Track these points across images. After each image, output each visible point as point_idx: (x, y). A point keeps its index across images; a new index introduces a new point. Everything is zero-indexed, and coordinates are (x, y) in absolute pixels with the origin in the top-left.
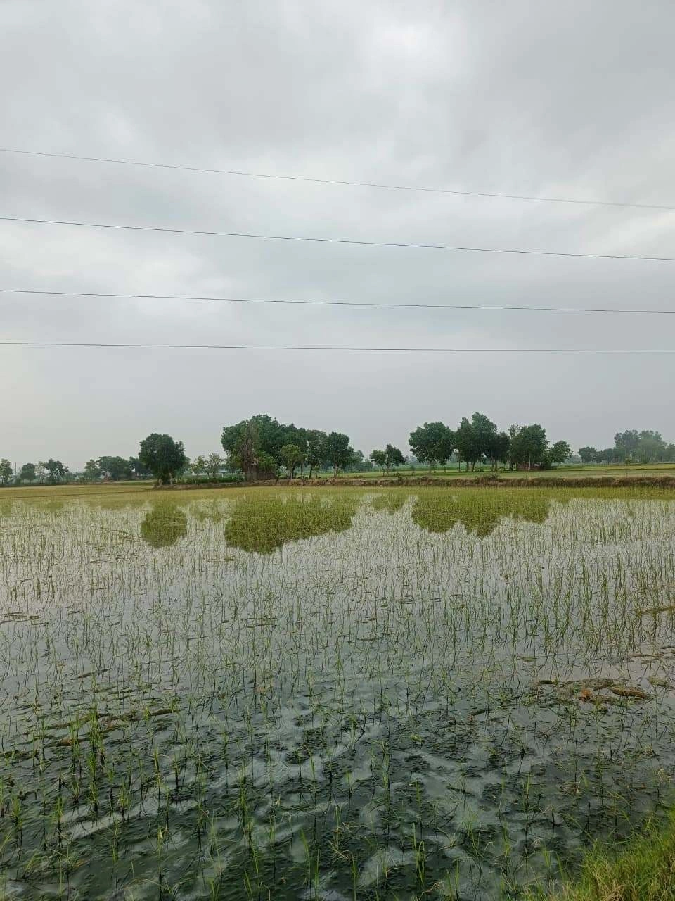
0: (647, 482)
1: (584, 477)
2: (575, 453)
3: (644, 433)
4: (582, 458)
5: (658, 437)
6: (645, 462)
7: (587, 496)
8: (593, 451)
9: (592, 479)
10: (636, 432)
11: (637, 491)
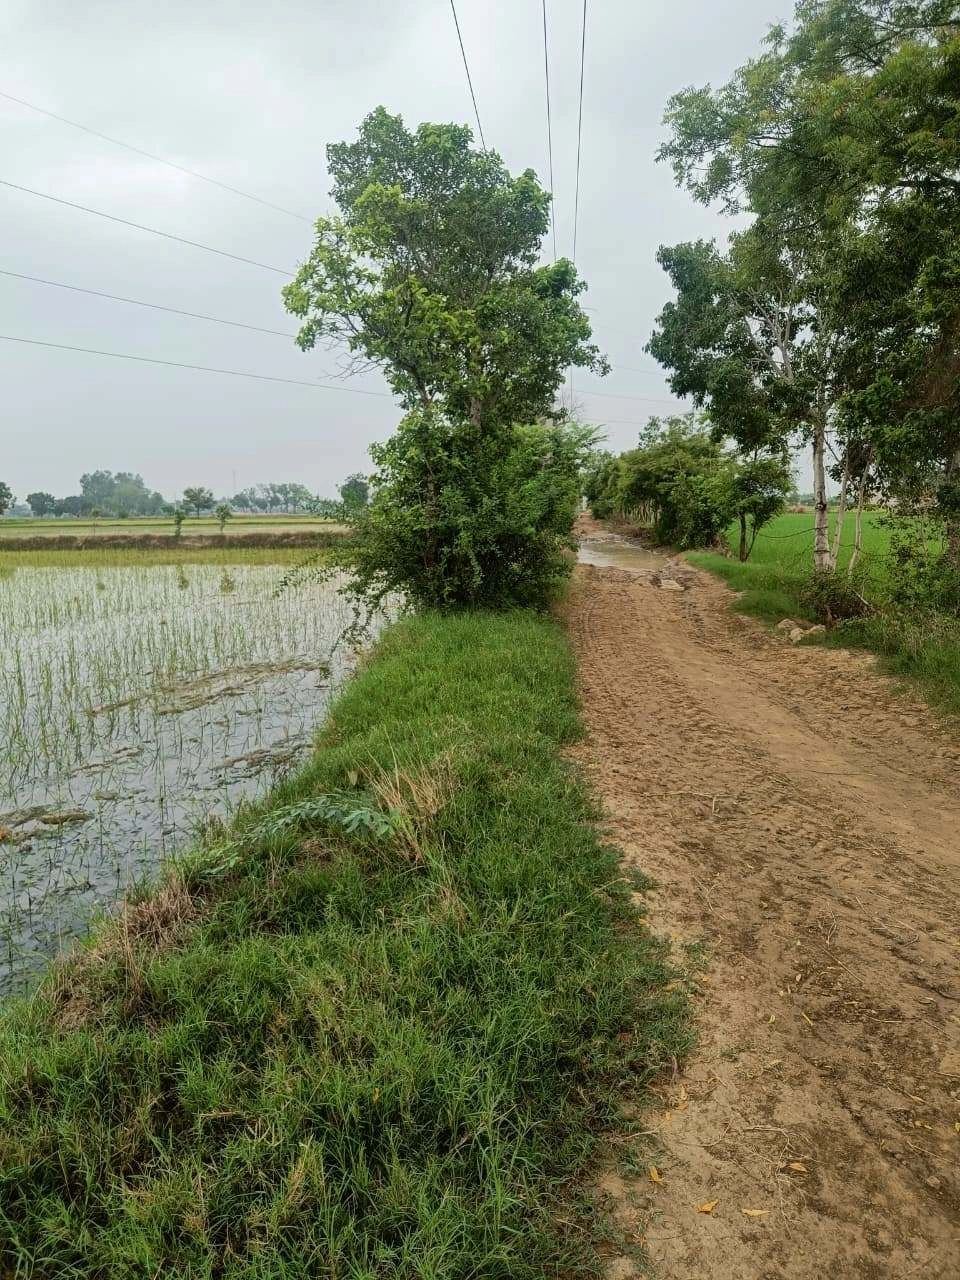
0: (122, 542)
1: (31, 536)
2: (22, 501)
3: (120, 476)
4: (32, 507)
5: (139, 483)
6: (123, 516)
7: (38, 563)
8: (49, 498)
9: (44, 539)
10: (110, 473)
11: (108, 554)
